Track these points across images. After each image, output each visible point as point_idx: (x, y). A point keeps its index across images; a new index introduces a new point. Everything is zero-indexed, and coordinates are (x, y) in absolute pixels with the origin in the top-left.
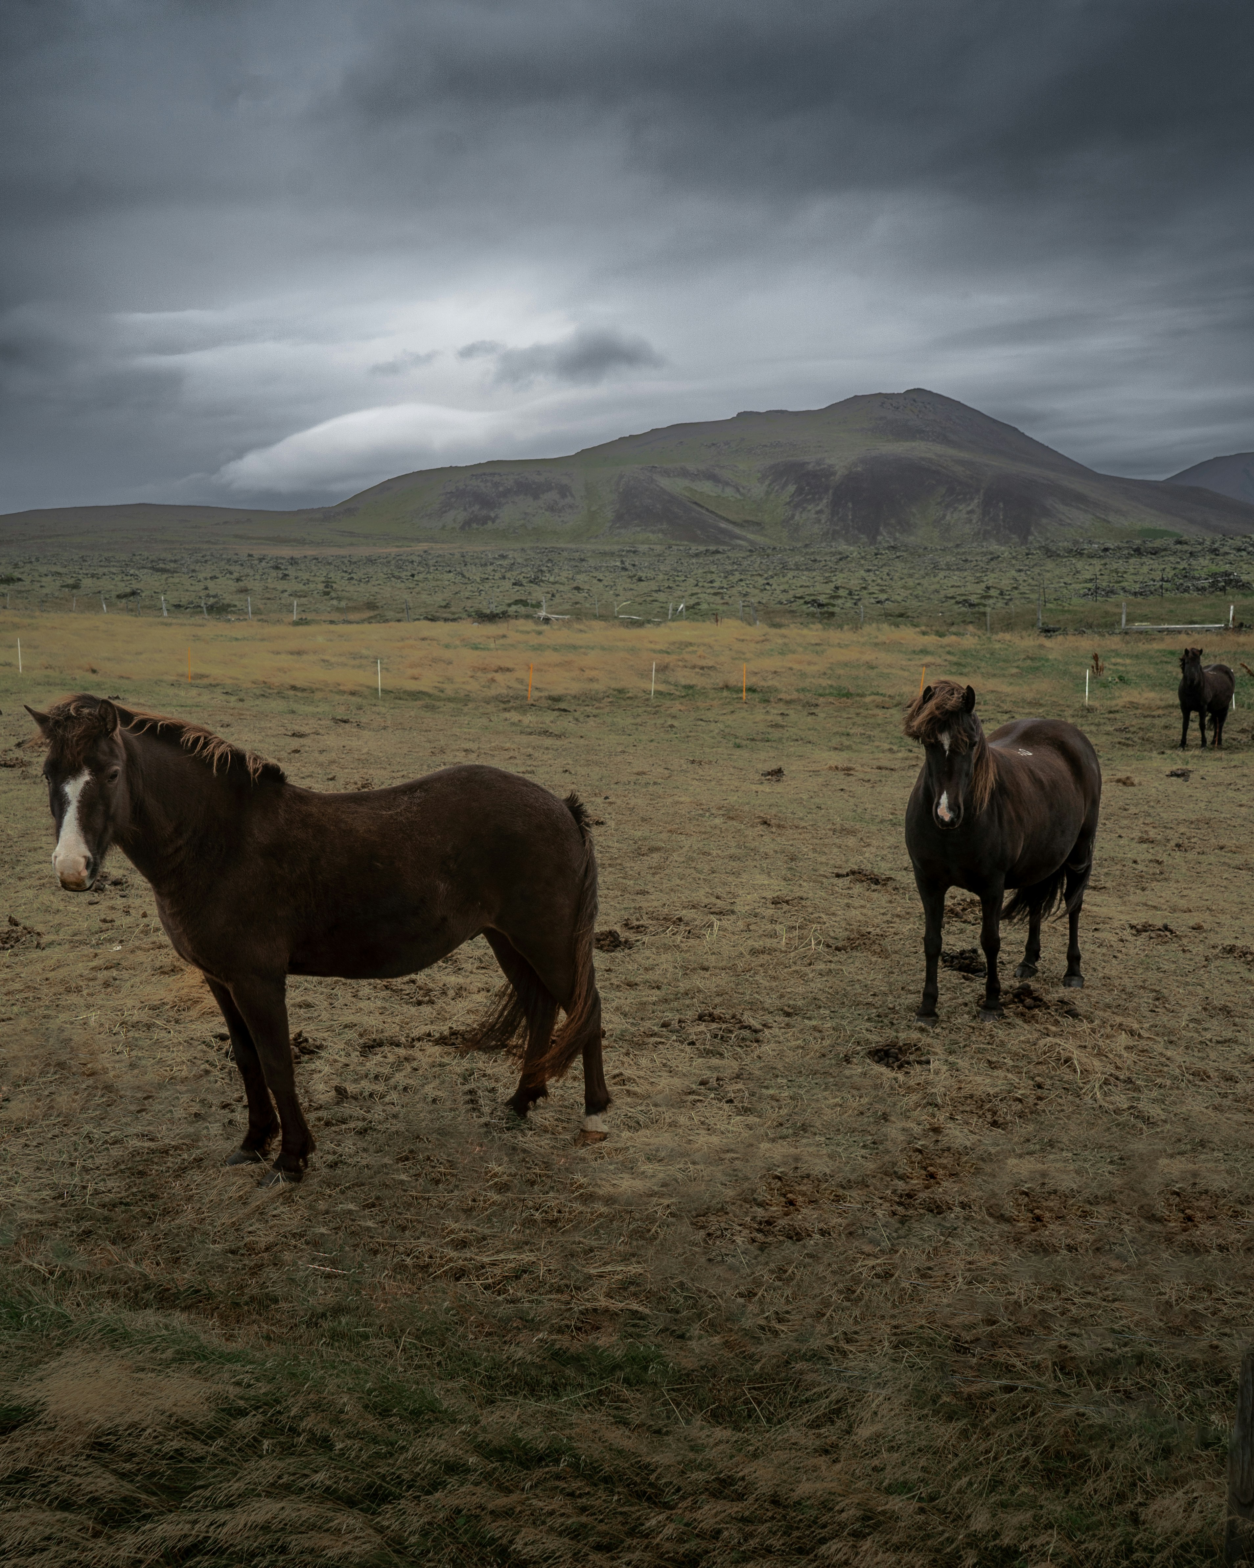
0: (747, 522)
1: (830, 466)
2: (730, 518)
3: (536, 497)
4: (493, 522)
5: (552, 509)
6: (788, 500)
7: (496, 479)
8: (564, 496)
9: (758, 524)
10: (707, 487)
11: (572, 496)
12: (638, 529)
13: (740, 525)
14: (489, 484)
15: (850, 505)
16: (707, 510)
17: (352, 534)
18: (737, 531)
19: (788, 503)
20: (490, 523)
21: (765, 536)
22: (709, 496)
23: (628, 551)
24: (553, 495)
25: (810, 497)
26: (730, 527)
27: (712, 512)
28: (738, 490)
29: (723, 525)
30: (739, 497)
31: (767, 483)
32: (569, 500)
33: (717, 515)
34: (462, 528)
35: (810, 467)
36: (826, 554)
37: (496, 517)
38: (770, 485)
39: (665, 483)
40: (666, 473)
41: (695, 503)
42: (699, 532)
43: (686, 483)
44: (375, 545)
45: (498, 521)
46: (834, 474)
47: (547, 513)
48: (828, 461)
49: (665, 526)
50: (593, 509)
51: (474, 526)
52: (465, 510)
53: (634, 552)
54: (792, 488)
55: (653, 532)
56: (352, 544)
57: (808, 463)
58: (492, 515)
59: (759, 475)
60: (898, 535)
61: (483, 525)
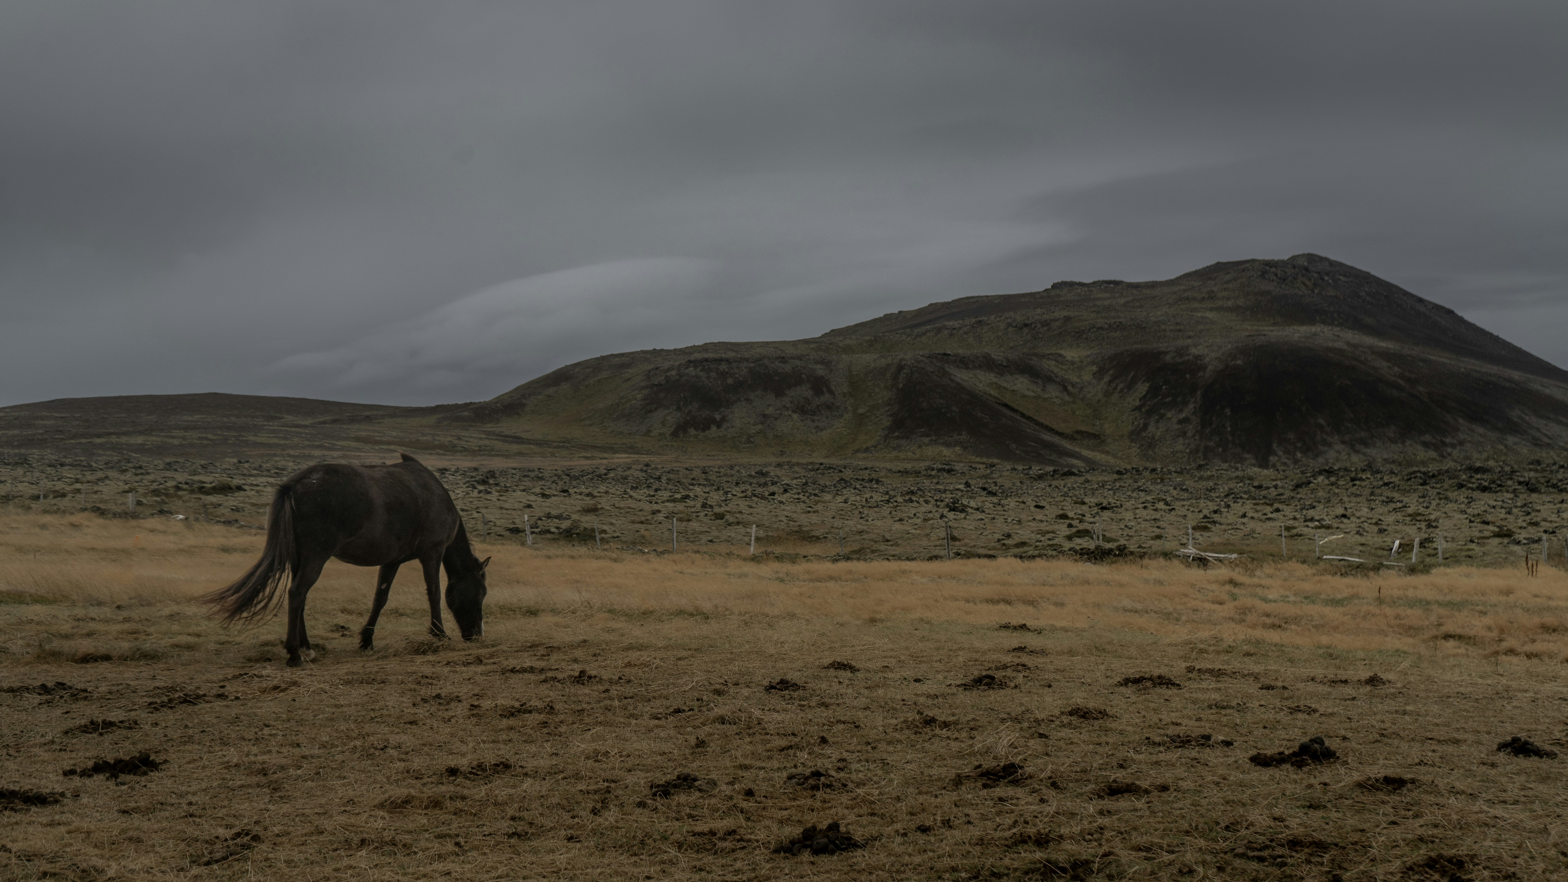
0: (1078, 432)
1: (1197, 357)
2: (1055, 427)
3: (779, 393)
4: (719, 427)
5: (802, 409)
6: (1137, 403)
7: (724, 367)
8: (818, 392)
9: (1095, 436)
10: (1021, 384)
11: (831, 392)
12: (926, 440)
13: (1071, 438)
14: (713, 375)
15: (1228, 411)
16: (1023, 415)
17: (518, 440)
18: (1066, 444)
19: (1138, 408)
20: (714, 428)
21: (1107, 453)
22: (1024, 396)
23: (939, 470)
24: (804, 391)
25: (1168, 400)
26: (1056, 439)
27: (1029, 418)
28: (1065, 389)
29: (1047, 437)
30: (1067, 398)
31: (1106, 379)
32: (826, 398)
33: (1037, 423)
34: (675, 434)
35: (1168, 358)
36: (1230, 479)
37: (724, 419)
38: (1110, 382)
39: (962, 376)
40: (964, 363)
41: (1006, 406)
42: (1014, 446)
43: (992, 377)
44: (553, 455)
45: (725, 426)
46: (1203, 368)
47: (795, 416)
48: (1194, 351)
49: (964, 437)
50: (861, 411)
51: (692, 431)
52: (679, 409)
53: (949, 471)
54: (1142, 388)
55: (948, 445)
56: (521, 454)
57: (1165, 353)
58: (718, 417)
59: (1095, 368)
60: (1299, 455)
61: (704, 430)
